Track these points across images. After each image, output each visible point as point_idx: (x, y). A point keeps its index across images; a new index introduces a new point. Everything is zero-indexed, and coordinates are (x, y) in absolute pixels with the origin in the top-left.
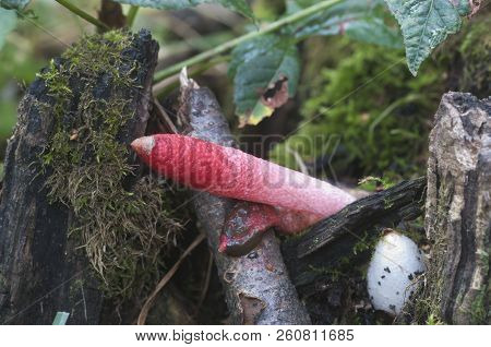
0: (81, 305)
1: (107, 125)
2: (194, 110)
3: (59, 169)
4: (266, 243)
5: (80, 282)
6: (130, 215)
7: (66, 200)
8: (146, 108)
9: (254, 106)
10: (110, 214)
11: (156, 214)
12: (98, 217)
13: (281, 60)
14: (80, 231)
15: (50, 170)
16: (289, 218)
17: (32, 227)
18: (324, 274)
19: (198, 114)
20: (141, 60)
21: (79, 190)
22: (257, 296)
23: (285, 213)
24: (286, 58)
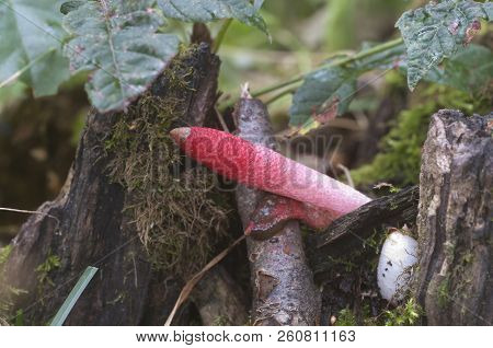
0: (133, 274)
1: (160, 119)
2: (243, 116)
3: (119, 154)
4: (288, 231)
5: (132, 253)
6: (177, 199)
7: (123, 180)
8: (201, 110)
9: (306, 120)
10: (159, 196)
11: (200, 201)
12: (148, 197)
13: (339, 86)
14: (133, 209)
15: (111, 155)
16: (316, 215)
17: (94, 202)
18: (339, 264)
19: (247, 119)
20: (197, 67)
21: (134, 173)
22: (273, 274)
23: (313, 210)
24: (345, 85)
